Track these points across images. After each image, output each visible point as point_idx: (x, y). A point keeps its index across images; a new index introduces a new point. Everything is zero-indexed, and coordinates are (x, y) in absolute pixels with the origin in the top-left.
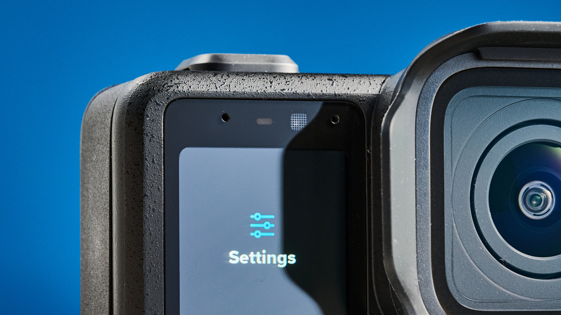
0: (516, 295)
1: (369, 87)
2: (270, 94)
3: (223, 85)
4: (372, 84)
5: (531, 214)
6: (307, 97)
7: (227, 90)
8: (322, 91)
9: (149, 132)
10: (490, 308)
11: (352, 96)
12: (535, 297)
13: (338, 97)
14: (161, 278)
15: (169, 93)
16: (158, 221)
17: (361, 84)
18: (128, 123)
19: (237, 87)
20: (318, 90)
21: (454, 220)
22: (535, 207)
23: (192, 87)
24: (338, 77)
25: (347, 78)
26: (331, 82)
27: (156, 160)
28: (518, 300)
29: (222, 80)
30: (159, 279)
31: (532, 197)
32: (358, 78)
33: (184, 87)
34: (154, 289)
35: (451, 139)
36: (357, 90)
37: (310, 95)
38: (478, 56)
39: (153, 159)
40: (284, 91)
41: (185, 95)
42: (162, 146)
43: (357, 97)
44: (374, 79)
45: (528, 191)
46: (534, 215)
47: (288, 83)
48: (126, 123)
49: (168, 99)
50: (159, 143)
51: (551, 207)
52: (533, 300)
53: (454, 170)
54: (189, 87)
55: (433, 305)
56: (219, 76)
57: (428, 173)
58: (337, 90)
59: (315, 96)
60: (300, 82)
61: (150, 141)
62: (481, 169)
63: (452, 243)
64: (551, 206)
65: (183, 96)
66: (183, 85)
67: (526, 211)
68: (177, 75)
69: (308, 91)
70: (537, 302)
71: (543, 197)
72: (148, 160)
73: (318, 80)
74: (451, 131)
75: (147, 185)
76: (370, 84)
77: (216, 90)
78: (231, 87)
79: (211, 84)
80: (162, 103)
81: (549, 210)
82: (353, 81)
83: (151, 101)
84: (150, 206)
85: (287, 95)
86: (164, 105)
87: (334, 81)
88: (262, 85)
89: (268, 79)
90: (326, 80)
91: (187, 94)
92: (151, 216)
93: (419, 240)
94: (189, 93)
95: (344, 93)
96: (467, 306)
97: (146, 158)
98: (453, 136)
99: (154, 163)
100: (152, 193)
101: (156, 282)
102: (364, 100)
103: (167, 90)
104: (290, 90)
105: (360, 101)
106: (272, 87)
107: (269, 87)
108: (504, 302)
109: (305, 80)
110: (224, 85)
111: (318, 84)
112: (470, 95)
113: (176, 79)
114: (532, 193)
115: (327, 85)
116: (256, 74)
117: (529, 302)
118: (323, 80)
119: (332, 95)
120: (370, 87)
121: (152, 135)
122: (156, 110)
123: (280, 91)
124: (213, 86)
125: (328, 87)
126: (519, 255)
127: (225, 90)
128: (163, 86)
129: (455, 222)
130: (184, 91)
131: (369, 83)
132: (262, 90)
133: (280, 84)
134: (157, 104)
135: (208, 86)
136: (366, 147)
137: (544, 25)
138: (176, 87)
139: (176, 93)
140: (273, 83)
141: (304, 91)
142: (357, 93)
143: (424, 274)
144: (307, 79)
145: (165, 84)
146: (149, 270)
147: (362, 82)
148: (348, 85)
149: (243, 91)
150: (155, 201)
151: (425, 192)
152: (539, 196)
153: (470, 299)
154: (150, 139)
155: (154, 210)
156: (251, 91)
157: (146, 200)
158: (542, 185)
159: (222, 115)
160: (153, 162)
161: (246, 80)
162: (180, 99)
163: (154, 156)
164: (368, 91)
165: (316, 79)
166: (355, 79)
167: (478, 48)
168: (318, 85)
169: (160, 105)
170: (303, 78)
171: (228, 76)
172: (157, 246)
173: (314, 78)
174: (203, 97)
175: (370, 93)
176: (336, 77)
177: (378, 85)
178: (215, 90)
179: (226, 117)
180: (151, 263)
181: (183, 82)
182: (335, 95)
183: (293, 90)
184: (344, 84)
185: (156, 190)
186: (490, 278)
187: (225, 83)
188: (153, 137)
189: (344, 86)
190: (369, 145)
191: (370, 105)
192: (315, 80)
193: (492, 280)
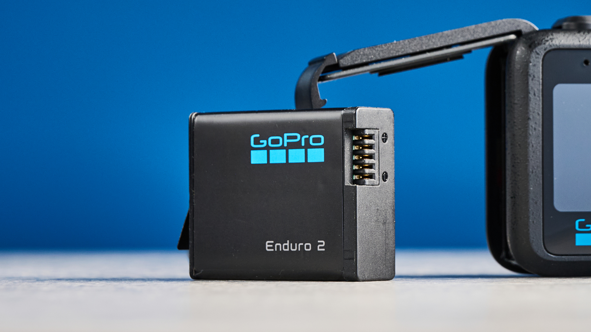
3: (584, 40)
15: (546, 46)
16: (538, 136)
23: (562, 41)
27: (537, 93)
30: (539, 177)
39: (535, 93)
41: (557, 47)
42: (541, 83)
49: (545, 50)
50: (539, 81)
54: (560, 41)
56: (582, 33)
61: (533, 80)
66: (556, 40)
72: (531, 94)
75: (531, 112)
77: (579, 43)
79: (576, 39)
80: (541, 53)
83: (533, 51)
84: (532, 126)
86: (542, 55)
91: (559, 46)
92: (533, 133)
99: (536, 96)
100: (534, 117)
101: (537, 180)
103: (545, 44)
121: (534, 76)
122: (536, 57)
124: (577, 41)
127: (586, 44)
130: (556, 45)
135: (574, 40)
138: (551, 41)
139: (550, 45)
146: (532, 172)
150: (536, 123)
154: (533, 78)
155: (535, 129)
157: (530, 122)
159: (584, 61)
162: (554, 50)
163: (535, 91)
169: (539, 55)
171: (588, 32)
172: (537, 154)
174: (570, 48)
179: (586, 62)
180: (533, 166)
181: (556, 37)
185: (537, 114)
187: (586, 38)
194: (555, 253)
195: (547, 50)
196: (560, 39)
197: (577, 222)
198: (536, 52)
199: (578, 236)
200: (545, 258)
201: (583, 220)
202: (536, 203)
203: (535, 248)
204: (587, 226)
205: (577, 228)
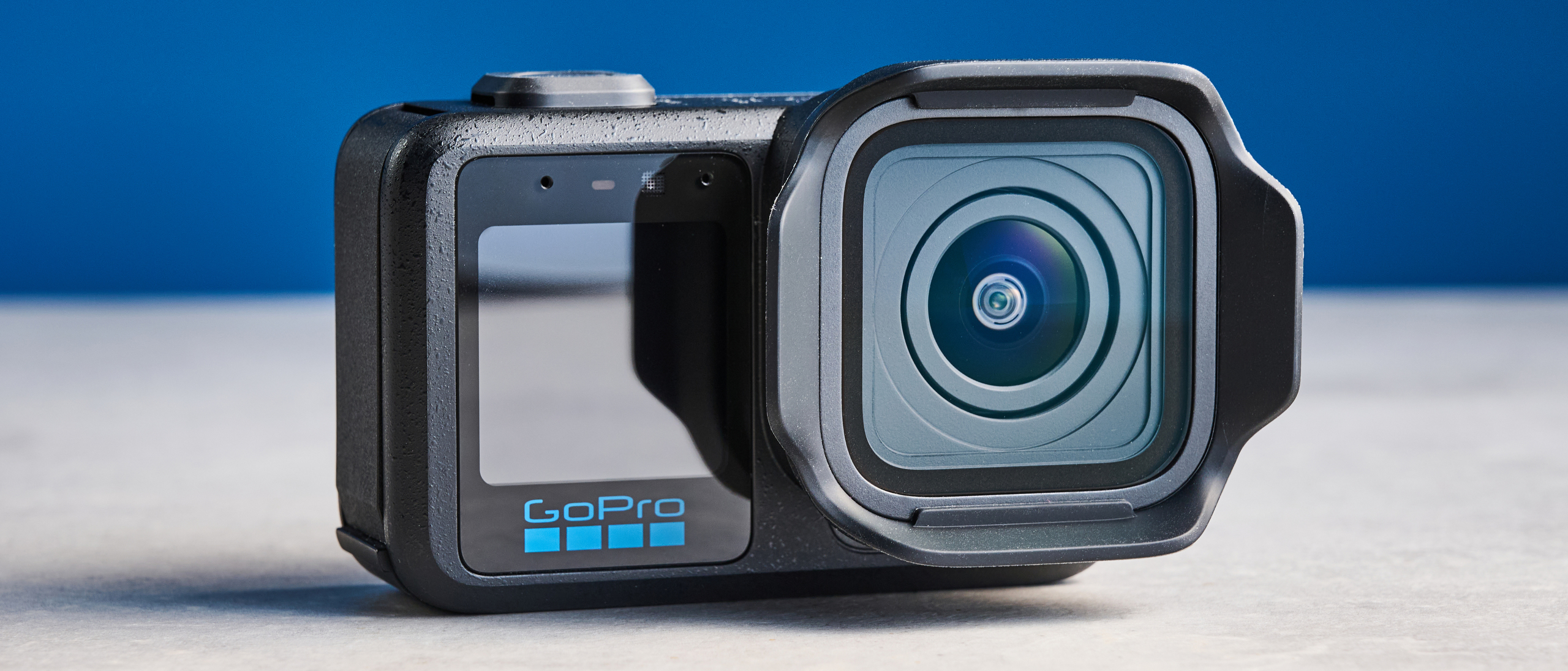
0: (965, 444)
1: (758, 128)
2: (611, 145)
3: (543, 135)
4: (762, 124)
5: (989, 321)
6: (665, 148)
7: (549, 141)
8: (687, 138)
9: (435, 208)
10: (927, 465)
11: (732, 144)
12: (993, 445)
13: (711, 146)
14: (452, 417)
15: (463, 150)
16: (448, 336)
17: (746, 124)
18: (404, 193)
19: (562, 137)
20: (683, 136)
21: (876, 340)
22: (996, 311)
23: (497, 139)
24: (713, 113)
25: (726, 115)
26: (701, 122)
27: (445, 248)
28: (969, 451)
29: (542, 126)
30: (449, 420)
31: (993, 298)
32: (741, 114)
33: (485, 140)
34: (443, 436)
35: (874, 223)
36: (740, 135)
37: (671, 145)
38: (914, 104)
39: (440, 248)
40: (632, 141)
41: (487, 152)
42: (454, 228)
43: (741, 145)
44: (766, 114)
45: (986, 288)
46: (996, 323)
47: (638, 126)
48: (401, 193)
49: (461, 159)
50: (449, 223)
51: (1020, 312)
52: (990, 450)
53: (877, 268)
54: (493, 140)
55: (844, 466)
56: (536, 119)
57: (839, 277)
58: (710, 136)
59: (677, 146)
60: (656, 124)
61: (436, 221)
62: (916, 263)
63: (873, 373)
64: (1020, 310)
65: (484, 153)
66: (484, 136)
67: (984, 317)
68: (476, 121)
69: (668, 139)
70: (997, 453)
71: (1008, 298)
72: (432, 250)
73: (682, 121)
74: (875, 211)
75: (432, 286)
76: (760, 123)
77: (532, 143)
78: (554, 138)
79: (525, 134)
80: (453, 165)
81: (1018, 315)
82: (734, 119)
83: (438, 163)
84: (436, 316)
85: (636, 146)
86: (456, 168)
87: (706, 120)
88: (600, 131)
89: (609, 122)
90: (695, 119)
91: (490, 151)
92: (438, 330)
93: (825, 374)
94: (493, 148)
95: (721, 140)
96: (894, 462)
97: (430, 247)
98: (877, 217)
99: (443, 253)
100: (438, 297)
101: (445, 425)
102: (750, 149)
103: (461, 146)
104: (641, 138)
105: (744, 150)
106: (615, 134)
107: (611, 134)
108: (948, 455)
109: (663, 122)
110: (545, 134)
111: (683, 127)
112: (902, 158)
113: (473, 127)
114: (991, 291)
115: (695, 128)
116: (590, 111)
117: (984, 453)
118: (689, 121)
119: (703, 143)
120: (760, 128)
121: (439, 213)
122: (444, 175)
123: (626, 142)
124: (527, 136)
125: (697, 132)
126: (970, 385)
127: (546, 143)
128: (455, 140)
129: (878, 341)
130: (485, 147)
131: (757, 121)
132: (600, 141)
133: (627, 129)
134: (446, 167)
135: (521, 136)
136: (753, 218)
137: (1008, 66)
138: (474, 141)
139: (473, 150)
140: (616, 128)
141: (661, 139)
142: (739, 139)
143: (831, 422)
144: (666, 120)
145: (458, 136)
146: (435, 408)
147: (747, 120)
148: (727, 126)
149: (572, 142)
150: (443, 308)
151: (835, 304)
152: (1002, 294)
153: (898, 453)
154: (436, 218)
155: (441, 321)
156: (584, 143)
157: (429, 307)
158: (1007, 280)
159: (541, 178)
160: (440, 251)
161: (576, 125)
162: (479, 158)
163: (441, 243)
164: (756, 135)
165: (679, 118)
166: (737, 116)
167: (914, 94)
168: (682, 129)
169: (449, 168)
170: (660, 119)
171: (550, 118)
172: (447, 374)
173: (676, 117)
174: (513, 153)
175: (759, 139)
176: (709, 114)
177: (771, 124)
178: (530, 143)
179: (546, 182)
180: (438, 398)
181: (484, 132)
182: (708, 143)
183: (645, 137)
184: (721, 126)
185: (446, 291)
186: (927, 420)
187: (546, 131)
188: (440, 215)
189: (721, 129)
190: (756, 214)
191: (759, 156)
192: (678, 121)
193: (931, 423)
194: (484, 570)
195: (467, 159)
196: (492, 134)
197: (527, 506)
198: (444, 164)
199: (528, 533)
200: (463, 581)
201: (541, 501)
202: (444, 471)
203: (442, 561)
204: (547, 512)
205: (527, 518)
